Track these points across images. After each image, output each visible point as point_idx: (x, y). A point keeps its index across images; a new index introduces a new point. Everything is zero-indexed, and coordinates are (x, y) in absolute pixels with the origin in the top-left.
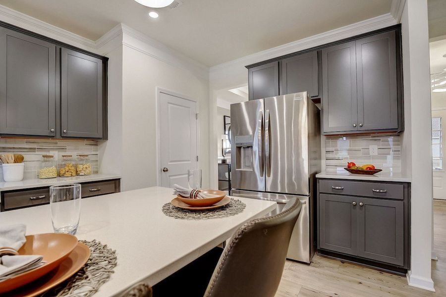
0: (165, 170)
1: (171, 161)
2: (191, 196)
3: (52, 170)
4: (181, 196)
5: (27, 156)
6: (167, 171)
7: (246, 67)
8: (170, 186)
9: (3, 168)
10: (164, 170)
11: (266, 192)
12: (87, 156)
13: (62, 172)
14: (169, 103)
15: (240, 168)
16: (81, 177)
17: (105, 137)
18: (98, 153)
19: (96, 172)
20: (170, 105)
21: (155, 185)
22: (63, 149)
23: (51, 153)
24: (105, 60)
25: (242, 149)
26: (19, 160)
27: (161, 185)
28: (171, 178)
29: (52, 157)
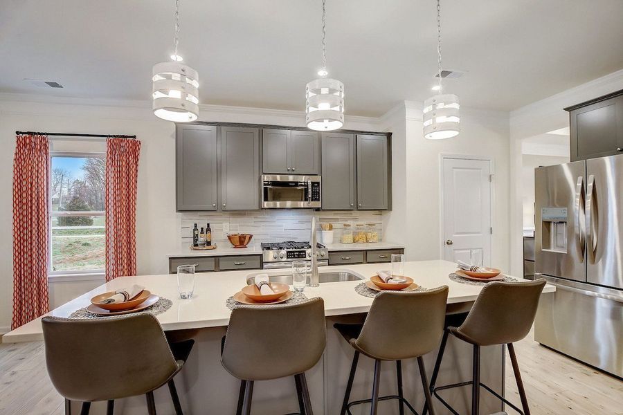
0: (449, 243)
1: (457, 233)
2: (471, 270)
3: (349, 238)
4: (463, 269)
5: (335, 225)
6: (451, 244)
7: (566, 109)
8: (454, 261)
9: (323, 234)
10: (447, 243)
11: (586, 283)
12: (374, 225)
13: (357, 239)
14: (454, 168)
15: (549, 248)
16: (370, 244)
17: (390, 208)
18: (382, 222)
19: (381, 240)
20: (455, 170)
21: (438, 258)
22: (356, 219)
23: (348, 223)
24: (389, 135)
25: (552, 224)
26: (331, 228)
27: (445, 258)
28: (456, 252)
29: (349, 226)
